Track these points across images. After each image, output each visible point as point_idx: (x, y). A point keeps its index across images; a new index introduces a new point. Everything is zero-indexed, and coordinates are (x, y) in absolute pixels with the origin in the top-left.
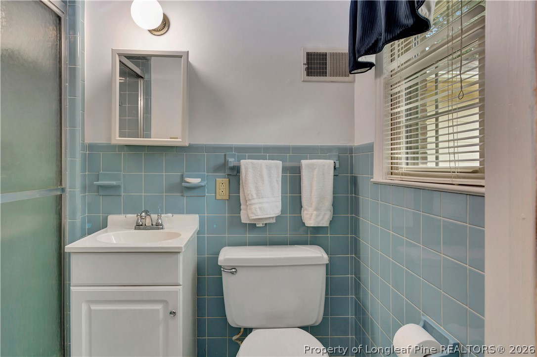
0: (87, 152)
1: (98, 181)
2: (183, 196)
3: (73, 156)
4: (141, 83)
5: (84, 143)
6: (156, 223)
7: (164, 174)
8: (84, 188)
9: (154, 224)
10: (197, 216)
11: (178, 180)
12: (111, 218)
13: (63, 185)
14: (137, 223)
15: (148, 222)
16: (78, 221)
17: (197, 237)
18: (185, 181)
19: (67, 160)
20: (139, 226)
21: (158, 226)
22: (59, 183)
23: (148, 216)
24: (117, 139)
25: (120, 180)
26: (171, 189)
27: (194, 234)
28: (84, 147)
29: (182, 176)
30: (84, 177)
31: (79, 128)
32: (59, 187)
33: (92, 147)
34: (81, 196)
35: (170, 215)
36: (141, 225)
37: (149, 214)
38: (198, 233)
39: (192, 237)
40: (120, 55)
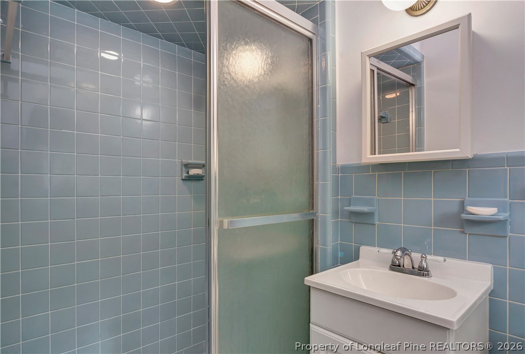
0: (340, 175)
1: (350, 206)
2: (463, 232)
3: (325, 179)
4: (412, 92)
5: (335, 165)
6: (419, 267)
7: (433, 199)
8: (336, 213)
9: (416, 266)
10: (489, 267)
11: (455, 208)
12: (364, 250)
13: (315, 210)
14: (393, 262)
15: (407, 262)
16: (329, 248)
17: (489, 299)
18: (466, 211)
19: (319, 183)
20: (396, 267)
21: (422, 271)
22: (311, 208)
23: (407, 256)
24: (369, 158)
25: (374, 206)
26: (444, 220)
27: (484, 294)
28: (336, 169)
29: (462, 205)
30: (336, 202)
31: (329, 150)
32: (311, 211)
33: (344, 169)
34: (332, 222)
35: (441, 259)
36: (399, 266)
37: (407, 252)
38: (492, 293)
39: (480, 298)
40: (370, 56)
